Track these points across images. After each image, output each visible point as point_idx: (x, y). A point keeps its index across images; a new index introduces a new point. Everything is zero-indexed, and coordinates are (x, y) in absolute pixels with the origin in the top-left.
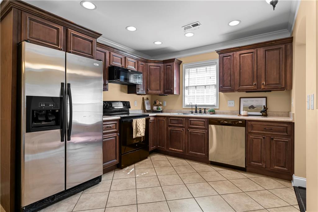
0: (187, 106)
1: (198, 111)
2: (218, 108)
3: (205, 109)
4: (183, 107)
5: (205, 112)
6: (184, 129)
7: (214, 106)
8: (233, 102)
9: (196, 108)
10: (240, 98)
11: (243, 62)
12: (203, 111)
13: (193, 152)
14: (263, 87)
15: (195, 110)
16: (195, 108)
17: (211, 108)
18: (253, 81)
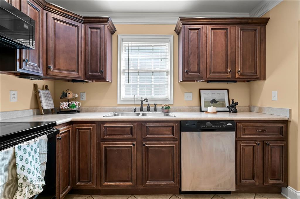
0: (125, 100)
1: (145, 107)
2: (172, 103)
3: (155, 105)
4: (119, 103)
5: (155, 110)
6: (135, 143)
7: (166, 100)
8: (191, 94)
9: (142, 103)
10: (200, 90)
11: (214, 41)
12: (152, 108)
13: (153, 183)
14: (237, 76)
15: (139, 107)
16: (140, 103)
17: (165, 103)
18: (227, 68)
